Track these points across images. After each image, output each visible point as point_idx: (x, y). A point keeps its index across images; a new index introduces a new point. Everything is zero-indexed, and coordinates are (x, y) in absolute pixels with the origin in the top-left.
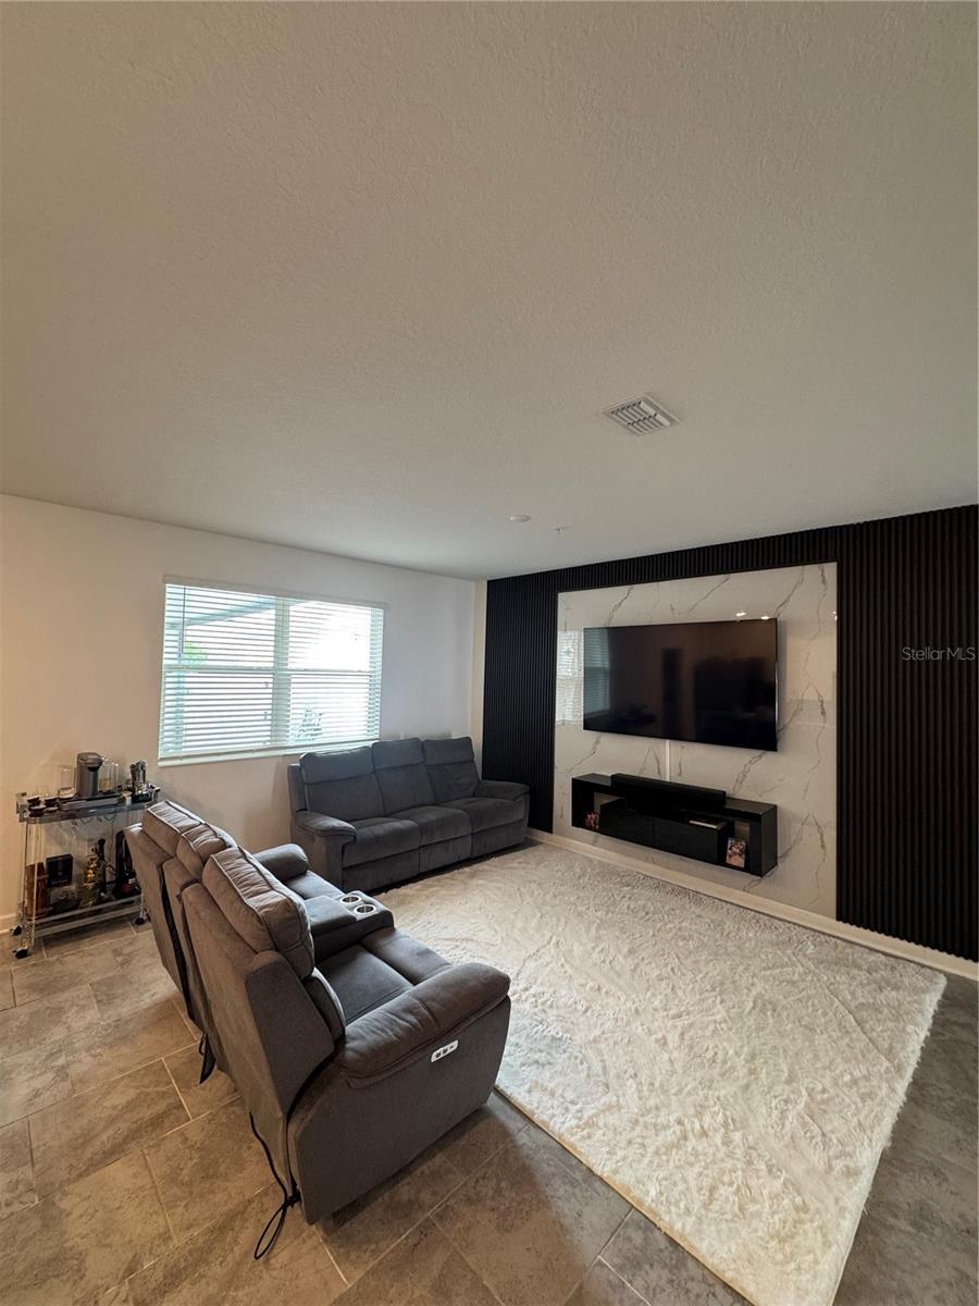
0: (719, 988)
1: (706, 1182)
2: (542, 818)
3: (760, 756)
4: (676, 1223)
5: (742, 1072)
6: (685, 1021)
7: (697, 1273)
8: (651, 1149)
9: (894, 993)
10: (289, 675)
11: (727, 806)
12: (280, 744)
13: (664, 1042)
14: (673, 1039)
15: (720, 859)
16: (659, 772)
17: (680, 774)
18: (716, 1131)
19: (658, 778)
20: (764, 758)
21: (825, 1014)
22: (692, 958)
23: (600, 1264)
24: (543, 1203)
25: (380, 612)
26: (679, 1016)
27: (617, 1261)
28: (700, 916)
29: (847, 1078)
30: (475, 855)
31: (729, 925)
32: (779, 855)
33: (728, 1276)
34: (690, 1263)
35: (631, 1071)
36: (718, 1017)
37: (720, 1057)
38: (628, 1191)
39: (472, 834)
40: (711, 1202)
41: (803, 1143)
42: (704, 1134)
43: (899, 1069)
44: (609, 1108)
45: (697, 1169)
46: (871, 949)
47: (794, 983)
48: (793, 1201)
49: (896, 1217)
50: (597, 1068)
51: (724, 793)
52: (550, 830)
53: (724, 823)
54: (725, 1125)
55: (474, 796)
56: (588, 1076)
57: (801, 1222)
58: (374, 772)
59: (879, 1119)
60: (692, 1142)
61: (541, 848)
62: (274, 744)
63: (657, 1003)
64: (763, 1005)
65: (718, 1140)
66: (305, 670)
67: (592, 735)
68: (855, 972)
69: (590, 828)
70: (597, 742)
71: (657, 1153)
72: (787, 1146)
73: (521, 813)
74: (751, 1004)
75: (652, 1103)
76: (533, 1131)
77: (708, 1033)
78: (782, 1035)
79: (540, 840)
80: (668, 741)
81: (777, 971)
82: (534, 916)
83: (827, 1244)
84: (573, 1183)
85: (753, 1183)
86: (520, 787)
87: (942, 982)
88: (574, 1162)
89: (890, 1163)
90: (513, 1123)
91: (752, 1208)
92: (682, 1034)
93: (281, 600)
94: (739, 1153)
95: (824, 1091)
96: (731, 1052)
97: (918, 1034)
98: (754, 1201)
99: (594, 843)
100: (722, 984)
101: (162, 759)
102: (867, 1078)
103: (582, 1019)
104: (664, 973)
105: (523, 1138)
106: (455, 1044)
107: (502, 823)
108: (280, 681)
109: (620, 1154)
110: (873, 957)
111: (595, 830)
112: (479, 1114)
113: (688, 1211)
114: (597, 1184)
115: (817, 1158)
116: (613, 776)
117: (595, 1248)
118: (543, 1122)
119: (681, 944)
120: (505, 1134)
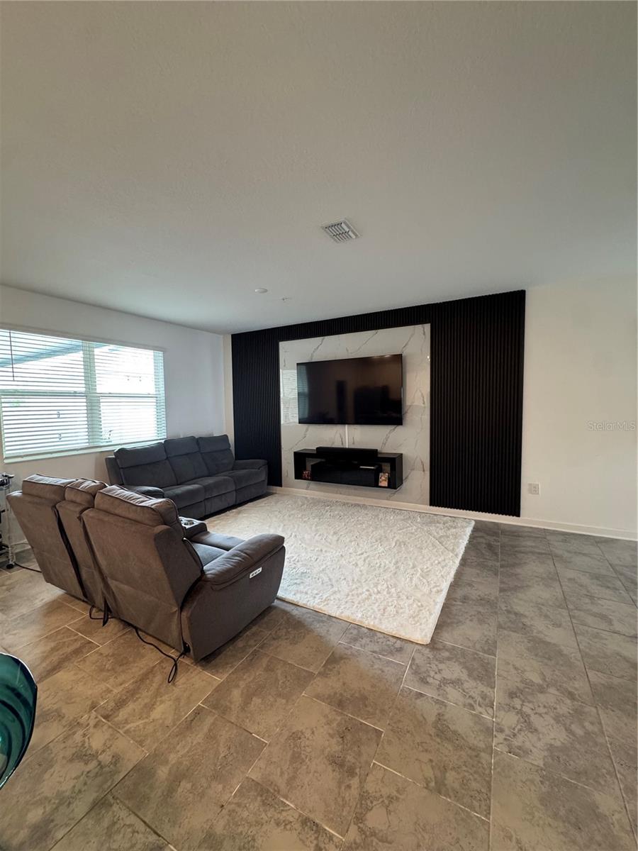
0: (380, 540)
1: (382, 607)
2: (275, 479)
3: (394, 429)
4: (370, 623)
5: (393, 568)
6: (365, 555)
7: (382, 636)
8: (356, 602)
9: (454, 530)
10: (99, 397)
11: (379, 456)
12: (96, 444)
13: (356, 565)
14: (360, 563)
15: (376, 484)
16: (342, 444)
17: (353, 443)
18: (384, 590)
19: (342, 447)
20: (396, 430)
21: (426, 542)
22: (365, 531)
23: (340, 643)
24: (309, 631)
25: (161, 354)
26: (362, 554)
27: (348, 641)
28: (367, 514)
29: (436, 562)
30: (238, 502)
31: (381, 516)
32: (404, 478)
33: (393, 633)
34: (378, 634)
35: (343, 578)
36: (380, 551)
37: (382, 566)
38: (349, 617)
39: (236, 490)
40: (384, 613)
41: (420, 587)
42: (379, 592)
43: (456, 555)
44: (335, 592)
45: (377, 604)
46: (444, 516)
47: (412, 533)
48: (417, 604)
49: (456, 601)
50: (326, 579)
51: (377, 450)
52: (281, 486)
53: (377, 466)
54: (388, 587)
55: (232, 470)
56: (323, 583)
57: (421, 610)
58: (167, 458)
59: (449, 573)
60: (374, 596)
61: (276, 495)
62: (92, 445)
63: (351, 551)
64: (398, 544)
65: (385, 593)
66: (110, 393)
67: (304, 426)
68: (438, 525)
69: (305, 479)
70: (307, 430)
71: (359, 603)
72: (414, 589)
73: (263, 476)
74: (394, 544)
75: (354, 587)
76: (299, 608)
77: (376, 558)
78: (409, 553)
79: (274, 492)
80: (347, 426)
81: (405, 530)
82: (279, 526)
83: (431, 614)
84: (323, 622)
85: (401, 603)
86: (261, 462)
87: (473, 523)
88: (322, 615)
89: (454, 586)
90: (289, 608)
91: (401, 611)
92: (365, 560)
93: (87, 343)
94: (395, 595)
95: (427, 568)
96: (387, 562)
97: (464, 542)
98: (402, 608)
99: (307, 488)
100: (380, 539)
101: (7, 458)
102: (444, 560)
103: (315, 563)
104: (352, 539)
105: (295, 612)
106: (260, 569)
107: (253, 483)
108: (93, 402)
109: (342, 607)
110: (445, 519)
111: (308, 480)
112: (270, 609)
113: (375, 618)
114: (334, 620)
115: (426, 590)
116: (317, 448)
117: (336, 639)
118: (304, 604)
119: (359, 526)
120: (285, 612)
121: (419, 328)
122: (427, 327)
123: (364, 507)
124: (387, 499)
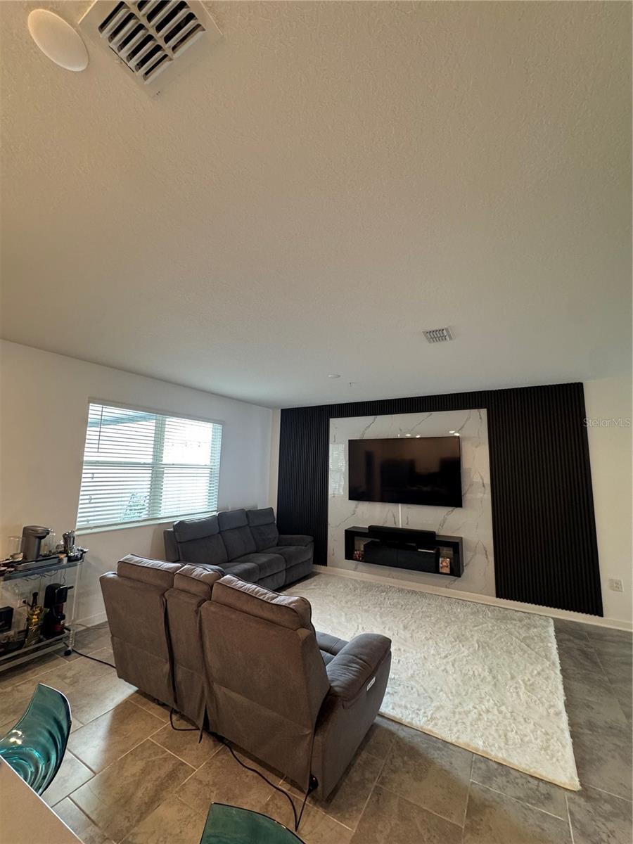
0: (460, 638)
1: (501, 732)
2: (321, 557)
3: (452, 511)
4: (498, 754)
5: (489, 678)
6: (451, 659)
7: (517, 774)
8: (468, 724)
9: (535, 630)
10: (163, 468)
11: (437, 539)
12: (156, 516)
13: (445, 671)
14: (450, 668)
15: (436, 570)
16: (395, 523)
17: (407, 524)
18: (493, 708)
19: (394, 526)
20: (453, 513)
21: (512, 644)
22: (437, 626)
23: (473, 783)
24: (430, 763)
25: (220, 427)
26: (446, 657)
27: (481, 779)
28: (430, 604)
29: (535, 672)
30: (287, 583)
31: (446, 607)
32: (464, 565)
33: (532, 771)
34: (512, 771)
35: (439, 688)
36: (465, 654)
37: (476, 673)
38: (469, 745)
39: (286, 569)
40: (507, 741)
41: (532, 705)
42: (488, 711)
43: (554, 664)
44: (438, 708)
45: (494, 728)
46: (516, 611)
47: (491, 632)
48: (542, 731)
49: (582, 729)
50: (422, 691)
51: (435, 532)
52: (325, 564)
53: (436, 549)
54: (495, 704)
55: (277, 545)
56: (419, 695)
57: (549, 740)
58: (220, 533)
59: (557, 688)
60: (485, 716)
61: (323, 576)
62: (151, 517)
63: (432, 652)
64: (482, 645)
65: (496, 712)
66: (173, 465)
67: (354, 503)
68: (514, 622)
69: (356, 560)
70: (356, 507)
71: (471, 725)
72: (526, 708)
73: (310, 555)
74: (477, 645)
75: (457, 701)
76: (405, 729)
77: (464, 662)
78: (498, 657)
79: (318, 571)
80: (400, 505)
81: (480, 627)
82: (341, 615)
83: (564, 746)
84: (439, 749)
85: (521, 727)
86: (309, 538)
87: (552, 622)
88: (435, 739)
89: (569, 705)
90: (393, 727)
91: (526, 739)
92: (453, 665)
93: (160, 417)
94: (509, 715)
95: (529, 680)
96: (480, 670)
97: (553, 645)
98: (526, 736)
99: (355, 569)
100: (458, 637)
101: (79, 530)
102: (543, 670)
103: (399, 666)
104: (428, 635)
105: (402, 733)
106: (374, 679)
107: (300, 562)
108: (157, 471)
109: (455, 730)
110: (518, 614)
111: (359, 560)
112: (373, 728)
113: (500, 747)
114: (451, 747)
115: (542, 710)
116: (369, 527)
117: (466, 776)
118: (408, 723)
119: (428, 620)
120: (392, 734)
121: (474, 413)
122: (484, 412)
123: (422, 595)
124: (446, 587)
